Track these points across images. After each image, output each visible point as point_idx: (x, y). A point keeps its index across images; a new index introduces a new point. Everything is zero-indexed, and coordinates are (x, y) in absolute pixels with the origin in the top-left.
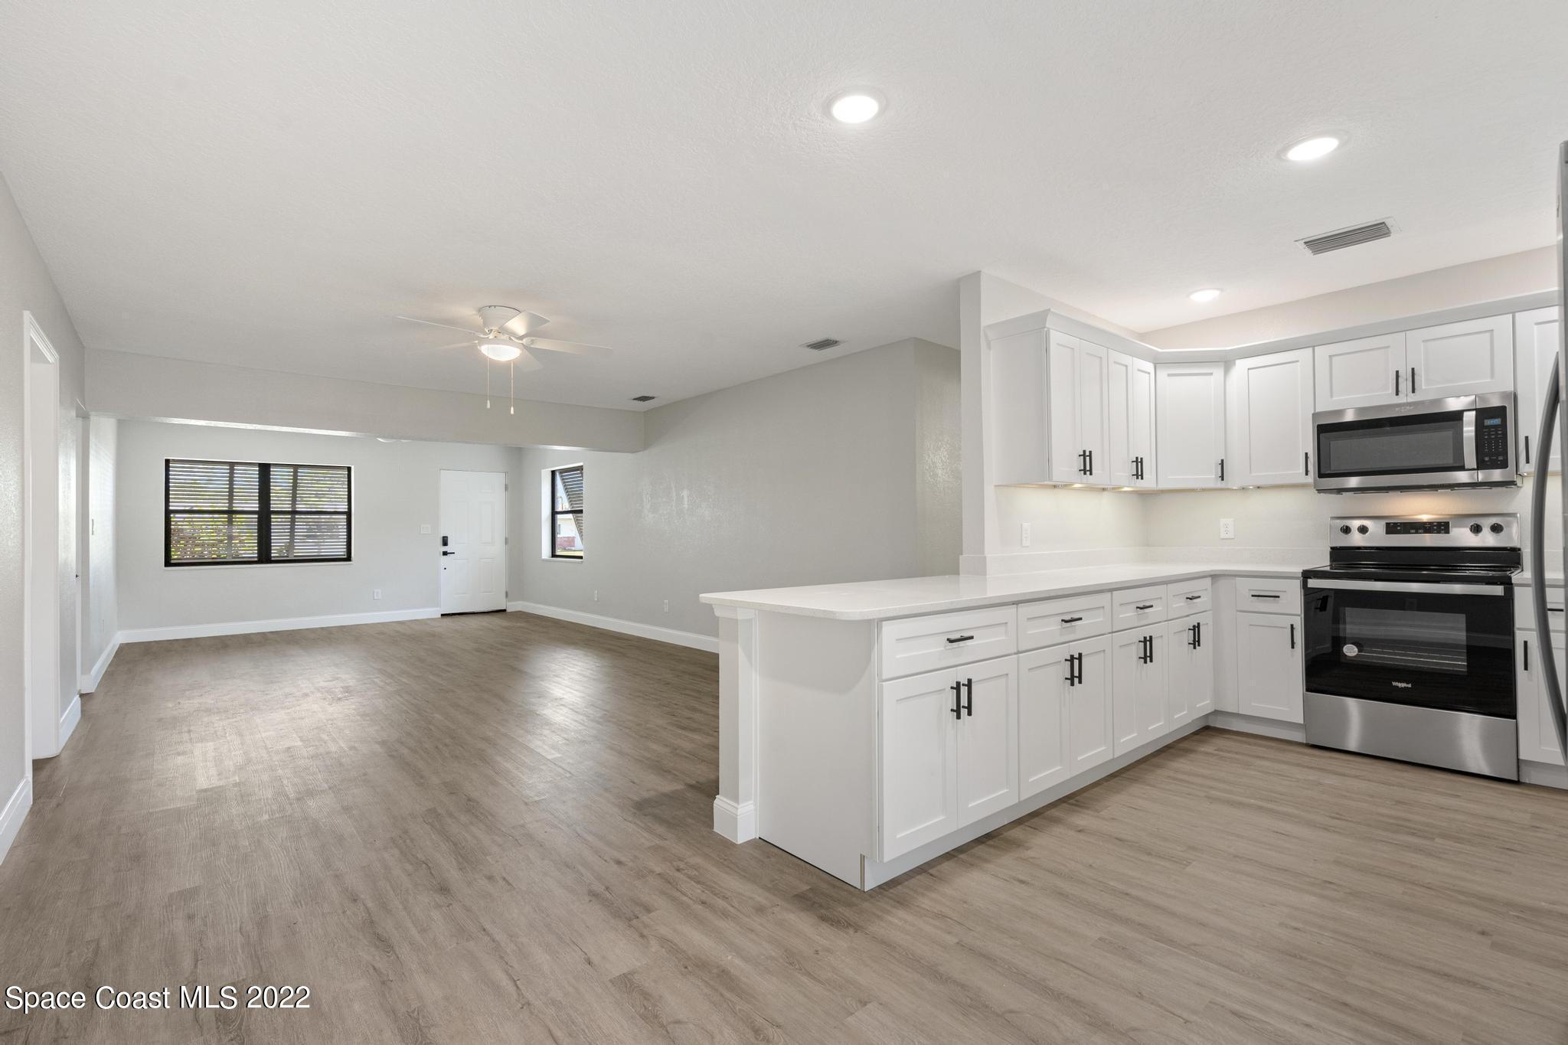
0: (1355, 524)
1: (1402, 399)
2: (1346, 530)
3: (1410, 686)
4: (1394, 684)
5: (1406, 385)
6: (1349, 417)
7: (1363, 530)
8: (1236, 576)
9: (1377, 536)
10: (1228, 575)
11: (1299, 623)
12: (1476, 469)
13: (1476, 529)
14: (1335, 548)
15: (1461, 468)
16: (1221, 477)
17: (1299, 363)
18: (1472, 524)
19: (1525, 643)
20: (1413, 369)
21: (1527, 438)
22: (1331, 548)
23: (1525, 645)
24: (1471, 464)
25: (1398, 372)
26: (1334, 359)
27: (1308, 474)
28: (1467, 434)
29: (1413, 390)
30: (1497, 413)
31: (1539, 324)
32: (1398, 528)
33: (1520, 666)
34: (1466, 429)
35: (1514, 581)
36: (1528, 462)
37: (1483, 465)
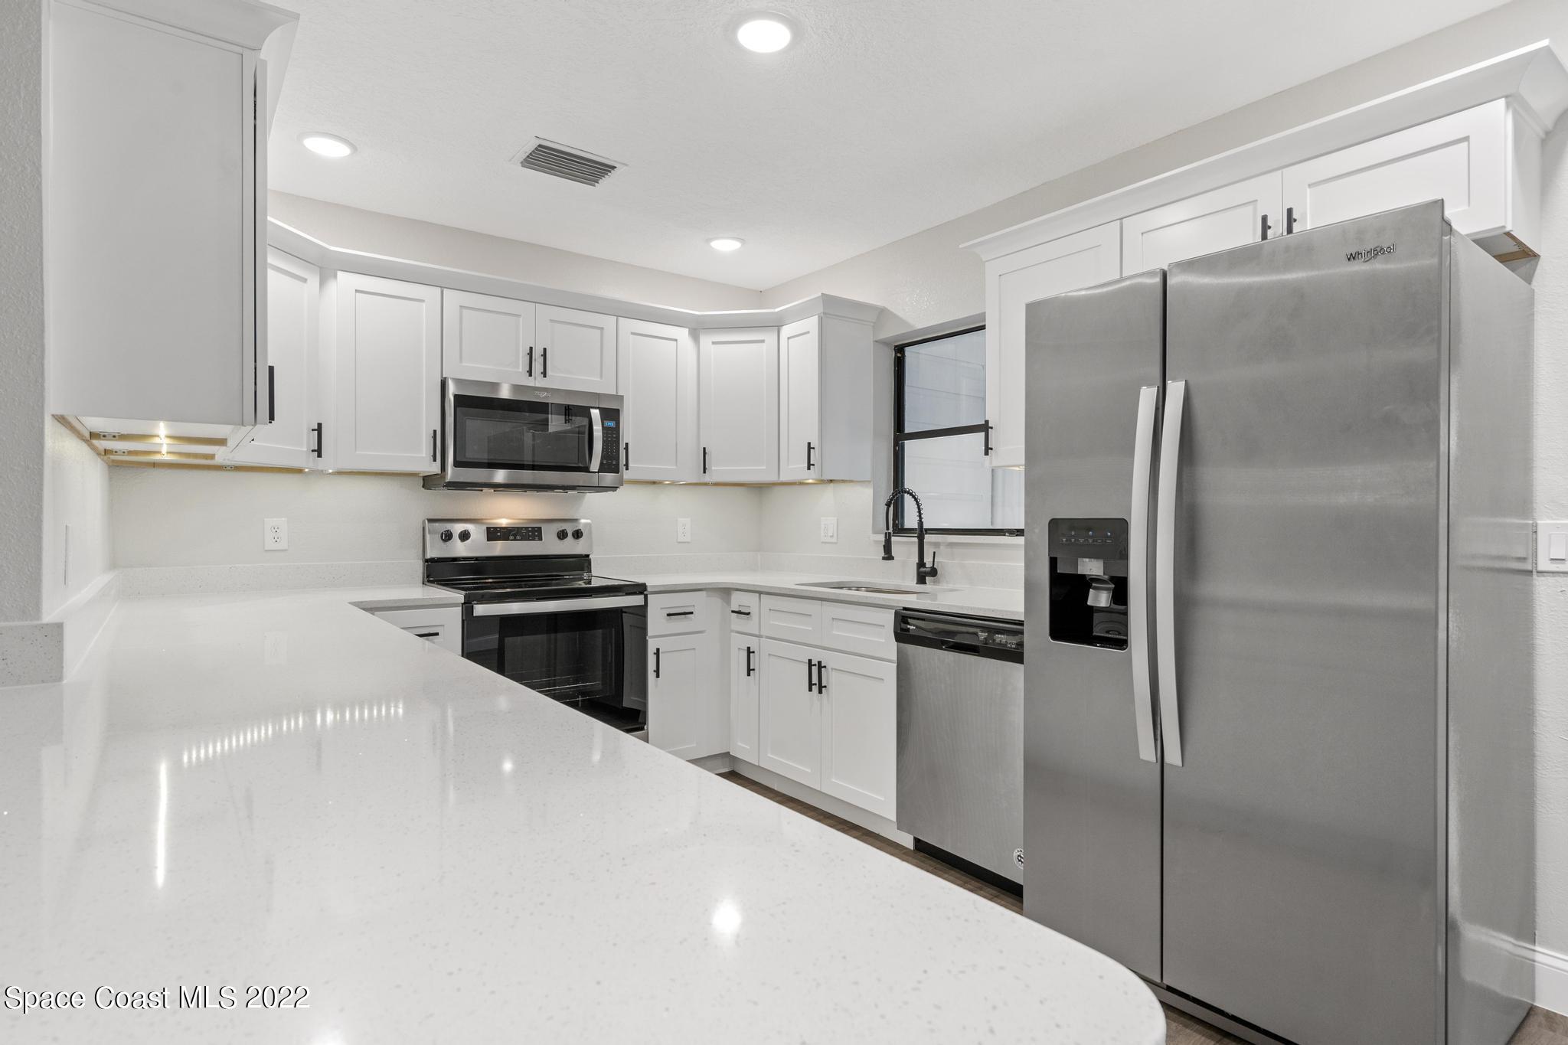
0: (457, 528)
1: (530, 382)
2: (447, 536)
5: (538, 367)
6: (505, 393)
7: (465, 536)
9: (477, 546)
12: (598, 472)
13: (562, 535)
14: (432, 560)
15: (586, 470)
16: (319, 452)
17: (424, 304)
18: (561, 529)
19: (658, 650)
20: (545, 350)
21: (627, 444)
22: (427, 561)
23: (657, 653)
24: (595, 465)
25: (531, 348)
26: (465, 311)
27: (435, 460)
28: (595, 434)
29: (544, 374)
30: (611, 415)
31: (633, 334)
32: (499, 534)
33: (651, 675)
34: (595, 428)
35: (649, 589)
36: (627, 469)
37: (603, 468)
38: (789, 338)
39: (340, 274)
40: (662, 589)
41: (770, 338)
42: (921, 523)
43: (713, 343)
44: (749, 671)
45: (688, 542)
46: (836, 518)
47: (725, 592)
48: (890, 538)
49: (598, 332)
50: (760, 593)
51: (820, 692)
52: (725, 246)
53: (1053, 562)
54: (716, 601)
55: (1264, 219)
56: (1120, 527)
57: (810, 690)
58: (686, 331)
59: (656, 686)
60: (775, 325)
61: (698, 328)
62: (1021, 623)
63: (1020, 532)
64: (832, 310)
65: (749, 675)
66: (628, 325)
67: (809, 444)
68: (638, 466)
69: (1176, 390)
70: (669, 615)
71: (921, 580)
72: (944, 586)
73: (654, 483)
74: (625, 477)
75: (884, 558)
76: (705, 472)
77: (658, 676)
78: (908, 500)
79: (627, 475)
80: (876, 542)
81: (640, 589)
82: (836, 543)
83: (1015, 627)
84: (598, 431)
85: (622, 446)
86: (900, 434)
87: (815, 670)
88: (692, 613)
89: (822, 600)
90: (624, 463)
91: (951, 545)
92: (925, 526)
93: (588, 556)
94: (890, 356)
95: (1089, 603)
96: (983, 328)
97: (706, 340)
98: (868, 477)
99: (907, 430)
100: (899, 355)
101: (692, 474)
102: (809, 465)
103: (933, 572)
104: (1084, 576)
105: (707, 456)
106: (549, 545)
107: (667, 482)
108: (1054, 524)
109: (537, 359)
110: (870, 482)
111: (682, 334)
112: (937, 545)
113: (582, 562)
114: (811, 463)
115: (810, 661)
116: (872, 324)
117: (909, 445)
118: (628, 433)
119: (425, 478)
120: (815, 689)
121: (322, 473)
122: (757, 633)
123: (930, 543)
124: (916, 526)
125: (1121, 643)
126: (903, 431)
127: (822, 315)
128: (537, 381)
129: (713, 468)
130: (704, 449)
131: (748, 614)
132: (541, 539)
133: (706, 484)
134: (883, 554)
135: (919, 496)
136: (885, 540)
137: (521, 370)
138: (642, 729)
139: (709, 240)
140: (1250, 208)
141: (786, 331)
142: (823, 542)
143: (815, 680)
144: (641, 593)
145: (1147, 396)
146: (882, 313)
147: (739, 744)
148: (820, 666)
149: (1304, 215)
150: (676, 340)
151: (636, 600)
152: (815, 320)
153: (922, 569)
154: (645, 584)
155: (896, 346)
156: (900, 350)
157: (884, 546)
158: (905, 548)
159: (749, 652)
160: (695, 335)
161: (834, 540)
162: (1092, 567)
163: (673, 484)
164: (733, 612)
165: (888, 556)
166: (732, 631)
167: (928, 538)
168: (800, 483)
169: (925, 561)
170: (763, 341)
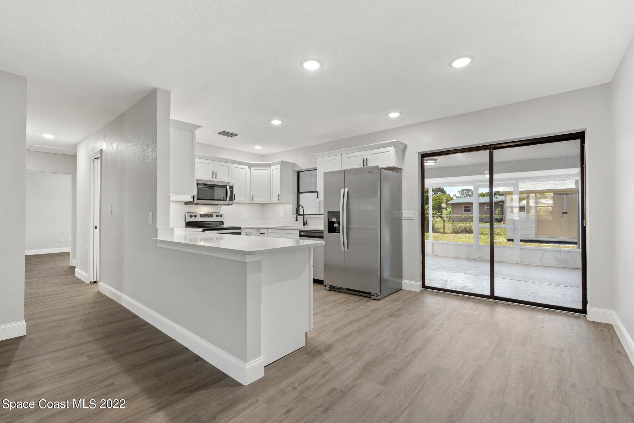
2: (191, 216)
5: (214, 176)
7: (195, 216)
9: (198, 219)
13: (217, 216)
14: (188, 222)
15: (226, 200)
18: (217, 214)
20: (216, 172)
22: (186, 222)
25: (213, 172)
29: (216, 178)
30: (231, 187)
31: (235, 167)
32: (203, 216)
35: (242, 228)
37: (229, 200)
38: (273, 169)
40: (245, 228)
41: (268, 169)
42: (304, 213)
43: (254, 170)
45: (246, 218)
46: (284, 212)
47: (258, 229)
48: (297, 216)
49: (228, 167)
50: (267, 229)
52: (258, 147)
53: (328, 219)
54: (256, 231)
55: (363, 159)
56: (339, 212)
60: (270, 166)
61: (250, 166)
62: (323, 231)
63: (323, 214)
64: (283, 164)
66: (235, 165)
67: (278, 194)
68: (237, 199)
69: (346, 190)
70: (246, 234)
71: (304, 225)
72: (309, 226)
73: (238, 203)
76: (252, 201)
78: (301, 208)
79: (235, 201)
80: (293, 217)
81: (240, 228)
83: (322, 232)
84: (228, 191)
85: (234, 194)
86: (299, 192)
88: (251, 234)
89: (283, 229)
90: (234, 198)
91: (311, 217)
93: (223, 221)
94: (296, 174)
95: (334, 226)
96: (317, 169)
97: (252, 169)
98: (291, 202)
99: (300, 192)
100: (298, 174)
101: (248, 200)
102: (278, 200)
103: (306, 223)
104: (333, 221)
105: (252, 196)
106: (214, 219)
107: (242, 203)
108: (328, 212)
109: (214, 174)
111: (247, 167)
112: (307, 217)
113: (222, 223)
116: (292, 167)
117: (301, 195)
118: (235, 191)
119: (185, 202)
123: (306, 217)
124: (303, 213)
125: (339, 233)
127: (281, 165)
128: (214, 179)
129: (254, 200)
131: (265, 234)
132: (212, 217)
133: (253, 204)
134: (296, 220)
135: (303, 207)
137: (211, 177)
139: (254, 146)
140: (362, 156)
141: (272, 167)
142: (280, 217)
144: (240, 229)
145: (342, 190)
146: (294, 165)
149: (369, 159)
150: (245, 169)
151: (239, 231)
152: (279, 166)
153: (304, 223)
156: (298, 172)
157: (296, 218)
158: (300, 218)
160: (250, 167)
161: (283, 217)
162: (334, 220)
163: (244, 203)
164: (261, 233)
165: (297, 220)
168: (275, 203)
169: (305, 221)
170: (266, 170)
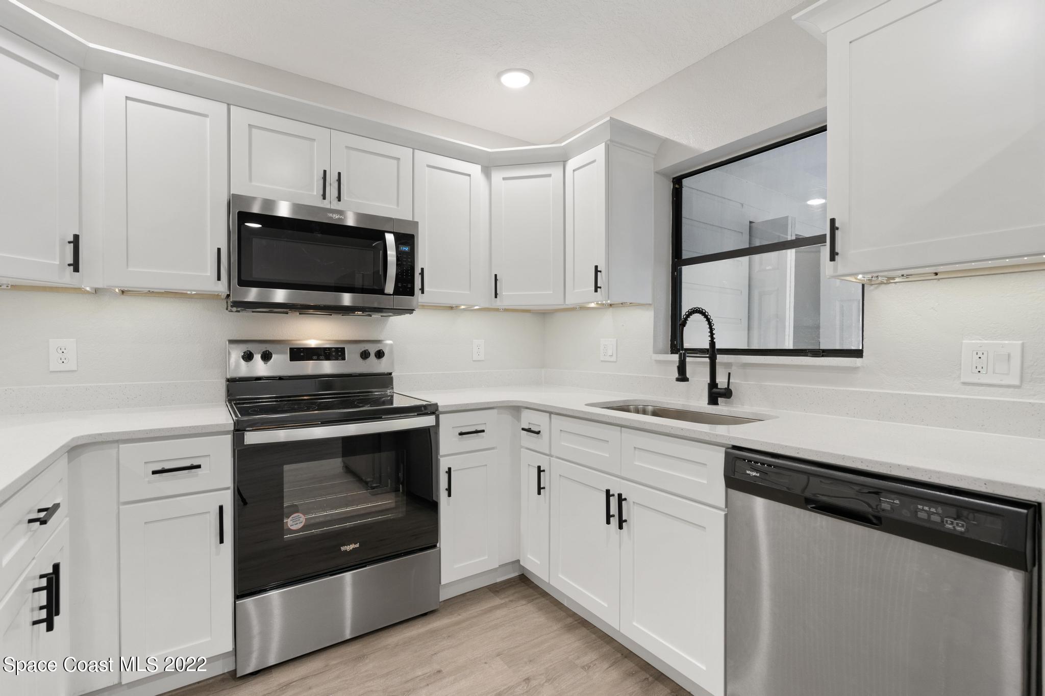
0: (258, 350)
1: (325, 204)
2: (249, 356)
3: (357, 545)
4: (343, 549)
5: (332, 191)
7: (267, 356)
8: (118, 442)
9: (282, 366)
10: (103, 443)
11: (227, 499)
12: (393, 295)
13: (365, 355)
14: (232, 380)
15: (381, 292)
16: (76, 266)
17: (208, 119)
18: (363, 350)
19: (450, 469)
20: (339, 174)
21: (422, 269)
22: (227, 380)
23: (449, 472)
24: (390, 287)
25: (325, 172)
26: (254, 131)
27: (219, 279)
28: (389, 258)
29: (338, 198)
30: (406, 240)
31: (429, 166)
32: (302, 354)
33: (443, 494)
34: (389, 252)
35: (440, 409)
36: (423, 292)
37: (397, 292)
38: (574, 171)
39: (106, 77)
40: (454, 409)
41: (556, 172)
42: (712, 343)
43: (504, 179)
44: (540, 489)
45: (482, 361)
46: (615, 339)
47: (516, 409)
48: (685, 359)
49: (395, 162)
50: (551, 413)
51: (621, 527)
52: (516, 80)
54: (507, 419)
57: (608, 522)
58: (479, 167)
59: (449, 504)
60: (561, 159)
61: (489, 166)
64: (619, 139)
65: (539, 493)
66: (424, 158)
67: (596, 267)
68: (434, 291)
70: (461, 434)
71: (713, 400)
72: (739, 408)
73: (451, 308)
74: (420, 300)
75: (678, 380)
76: (496, 297)
77: (449, 495)
79: (419, 298)
82: (615, 362)
84: (392, 256)
85: (417, 271)
86: (678, 260)
87: (614, 502)
88: (483, 431)
89: (623, 426)
90: (420, 287)
91: (745, 365)
92: (718, 346)
93: (390, 374)
94: (667, 188)
97: (497, 176)
98: (649, 301)
99: (684, 256)
100: (677, 186)
101: (483, 298)
102: (597, 288)
103: (726, 394)
105: (498, 282)
106: (352, 365)
107: (463, 307)
109: (331, 183)
110: (650, 304)
111: (475, 170)
112: (728, 365)
113: (386, 380)
114: (599, 285)
115: (608, 491)
116: (653, 156)
117: (686, 270)
118: (423, 259)
120: (614, 521)
121: (78, 290)
122: (548, 452)
123: (723, 364)
124: (707, 346)
126: (681, 257)
127: (609, 142)
128: (331, 203)
129: (504, 294)
130: (496, 276)
131: (538, 433)
132: (344, 359)
133: (497, 310)
134: (676, 375)
136: (679, 361)
137: (315, 194)
138: (435, 546)
139: (500, 74)
141: (572, 164)
142: (602, 361)
143: (614, 510)
144: (433, 413)
146: (664, 144)
147: (529, 556)
148: (621, 499)
150: (469, 175)
151: (426, 421)
152: (602, 147)
153: (715, 390)
154: (437, 404)
155: (674, 179)
156: (678, 182)
157: (679, 367)
159: (540, 471)
160: (487, 171)
161: (613, 359)
163: (469, 309)
164: (523, 429)
165: (682, 376)
166: (522, 447)
167: (720, 358)
168: (583, 308)
169: (718, 381)
170: (550, 176)
